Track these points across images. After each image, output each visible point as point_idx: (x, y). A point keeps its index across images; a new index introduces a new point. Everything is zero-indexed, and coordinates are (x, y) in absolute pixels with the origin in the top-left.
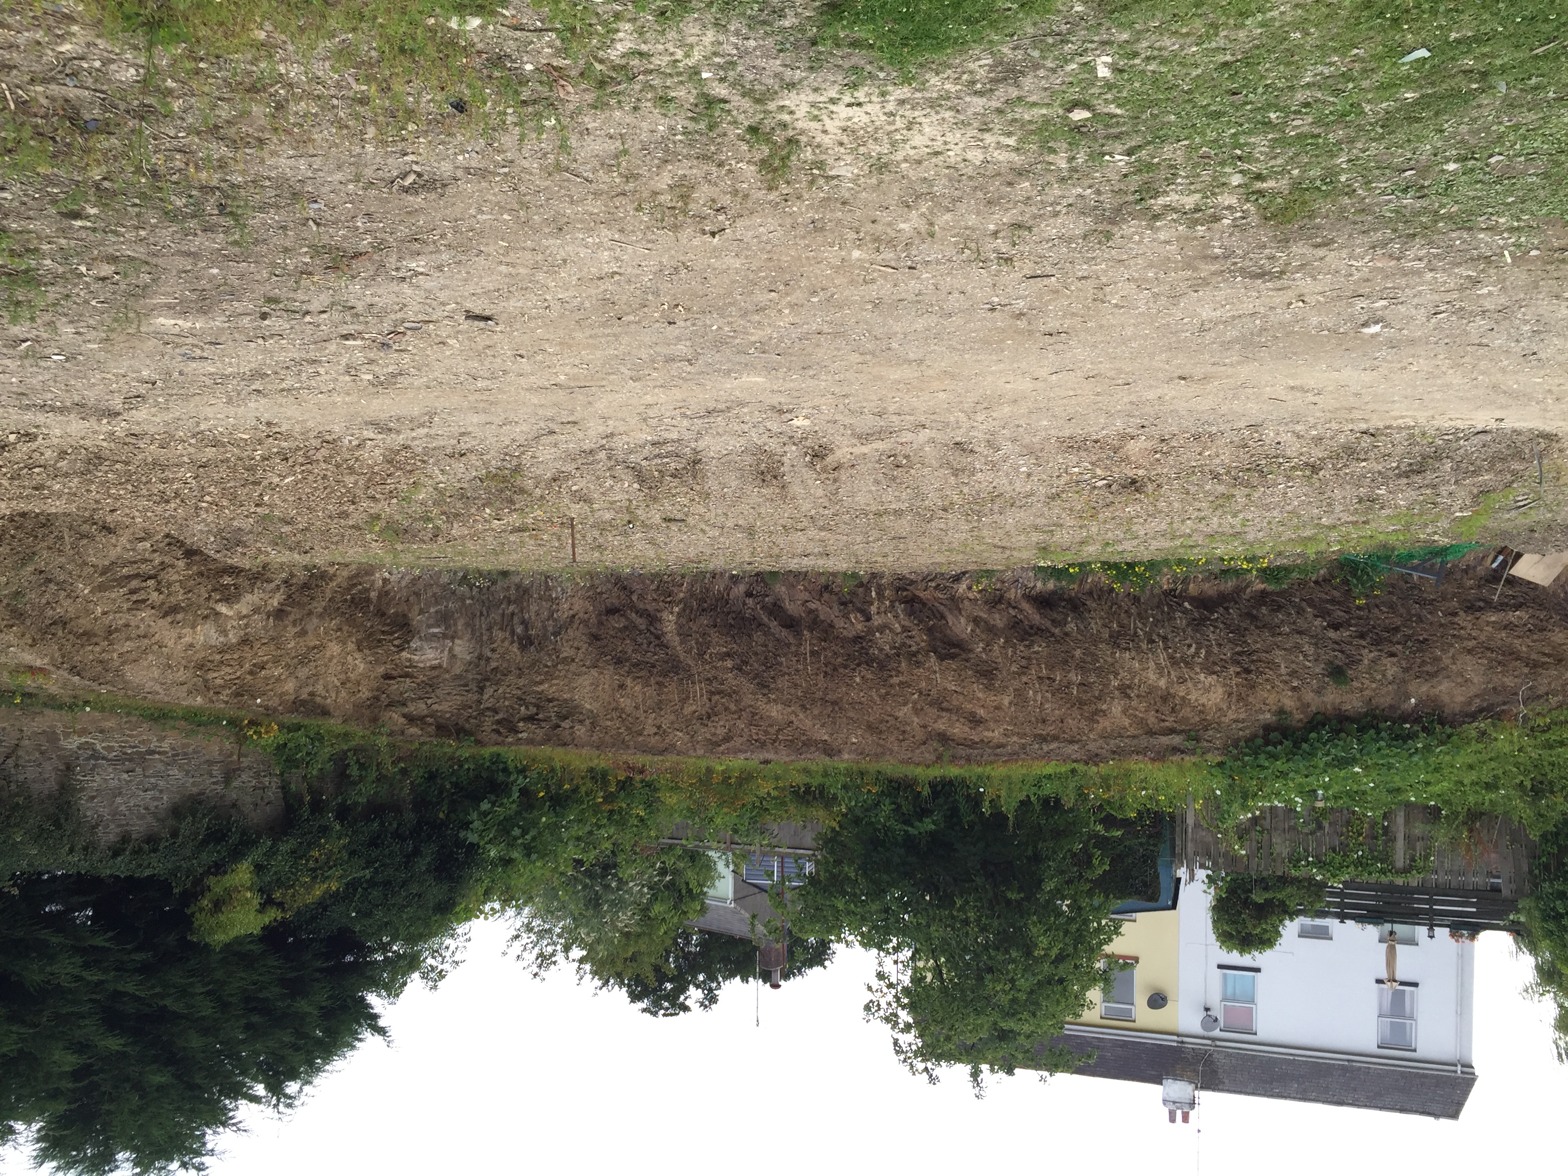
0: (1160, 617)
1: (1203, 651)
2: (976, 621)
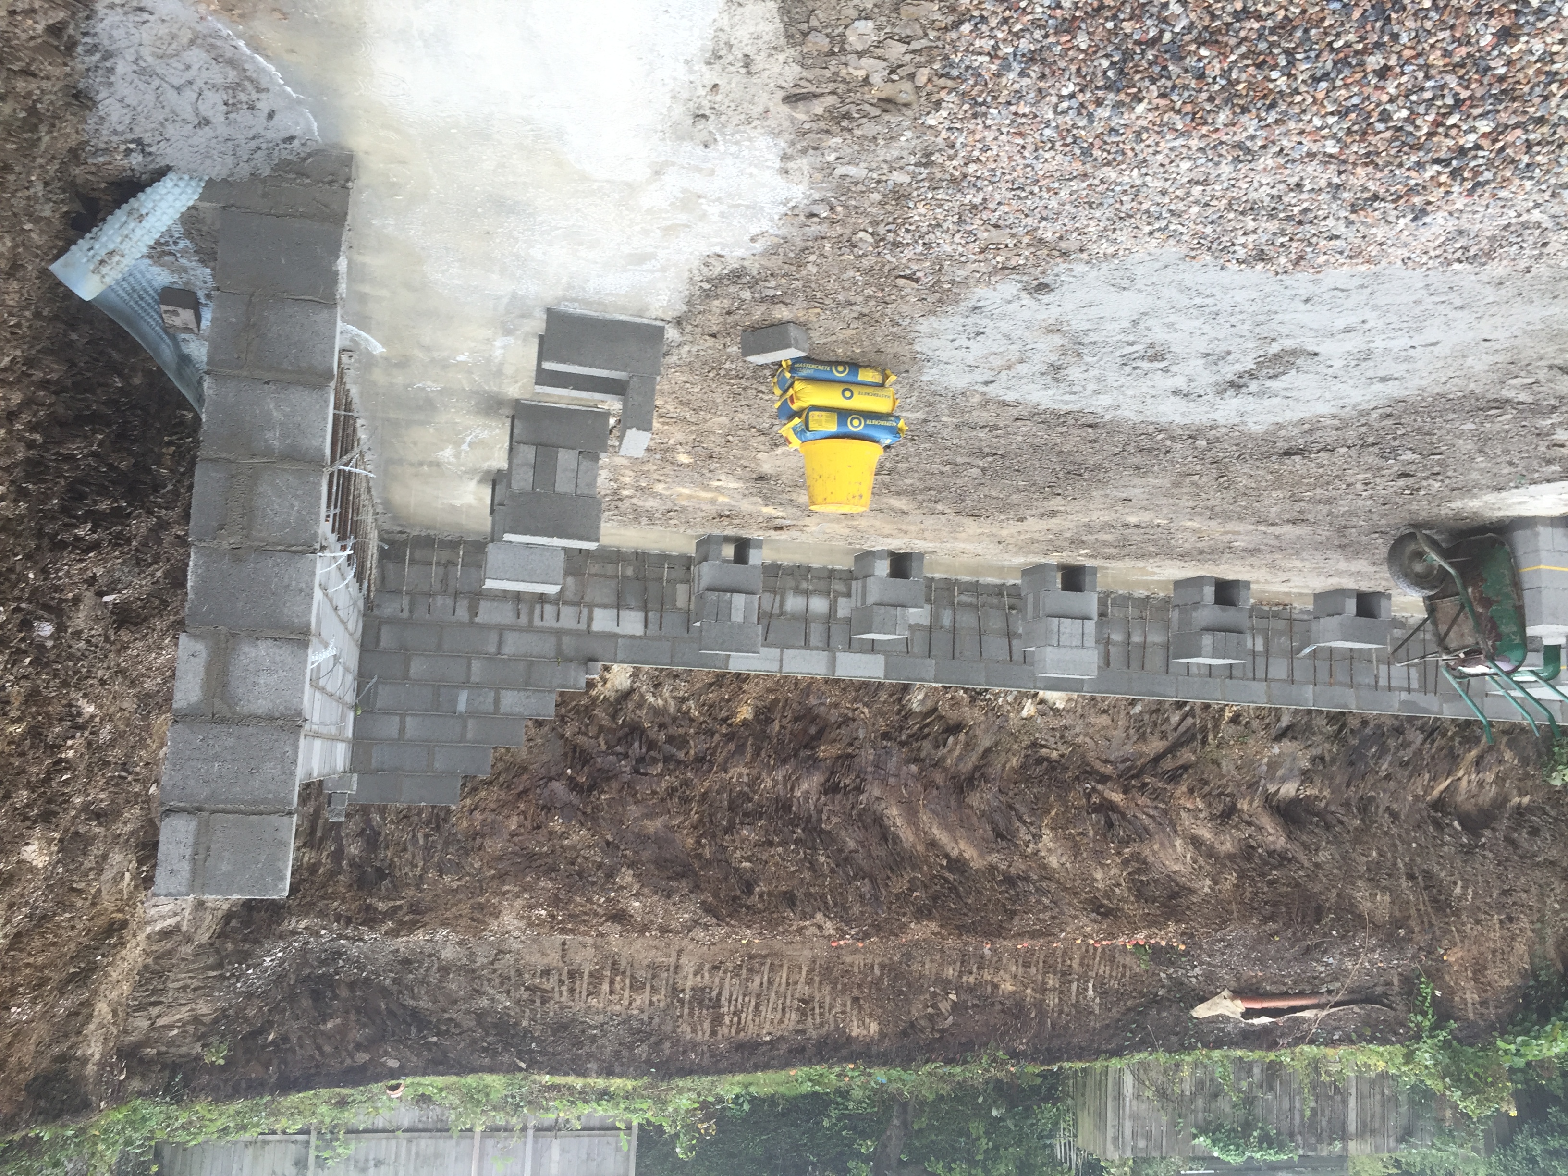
0: (1423, 841)
1: (1470, 891)
2: (1196, 842)
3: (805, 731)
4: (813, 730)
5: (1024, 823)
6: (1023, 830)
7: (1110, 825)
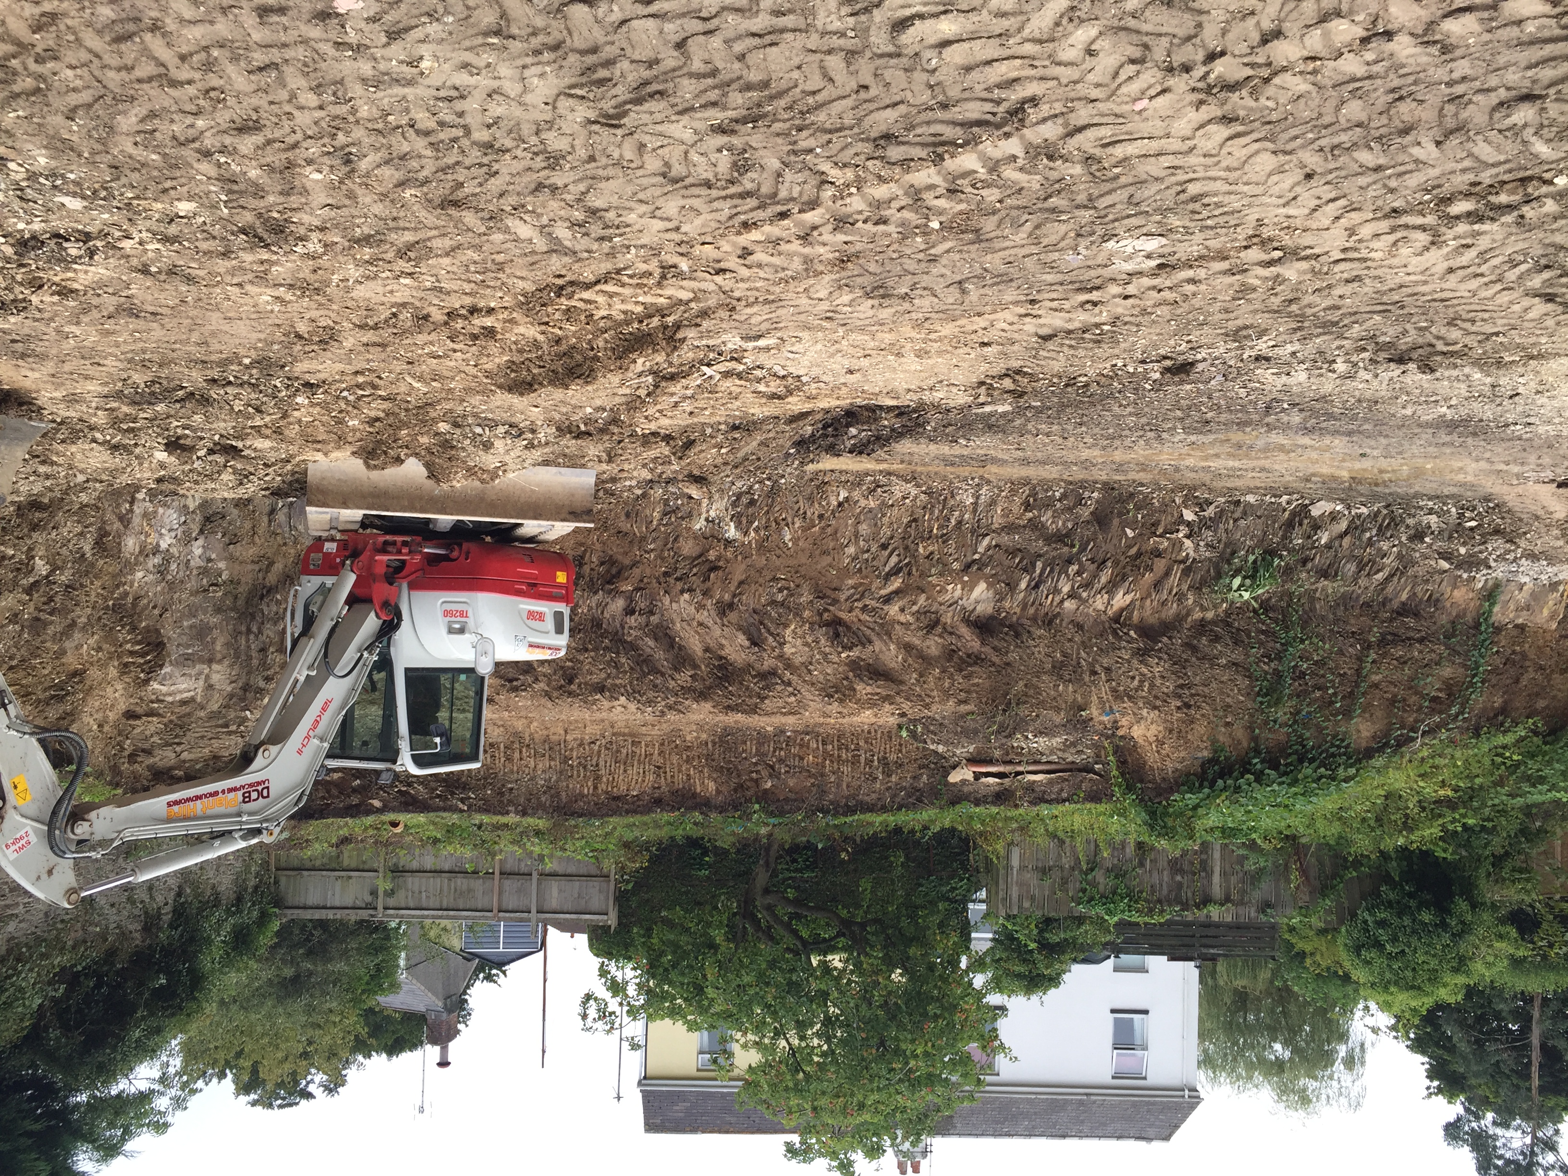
0: (1104, 646)
1: (1146, 684)
2: (908, 648)
3: (608, 571)
4: (614, 571)
5: (771, 634)
6: (771, 639)
7: (837, 635)
